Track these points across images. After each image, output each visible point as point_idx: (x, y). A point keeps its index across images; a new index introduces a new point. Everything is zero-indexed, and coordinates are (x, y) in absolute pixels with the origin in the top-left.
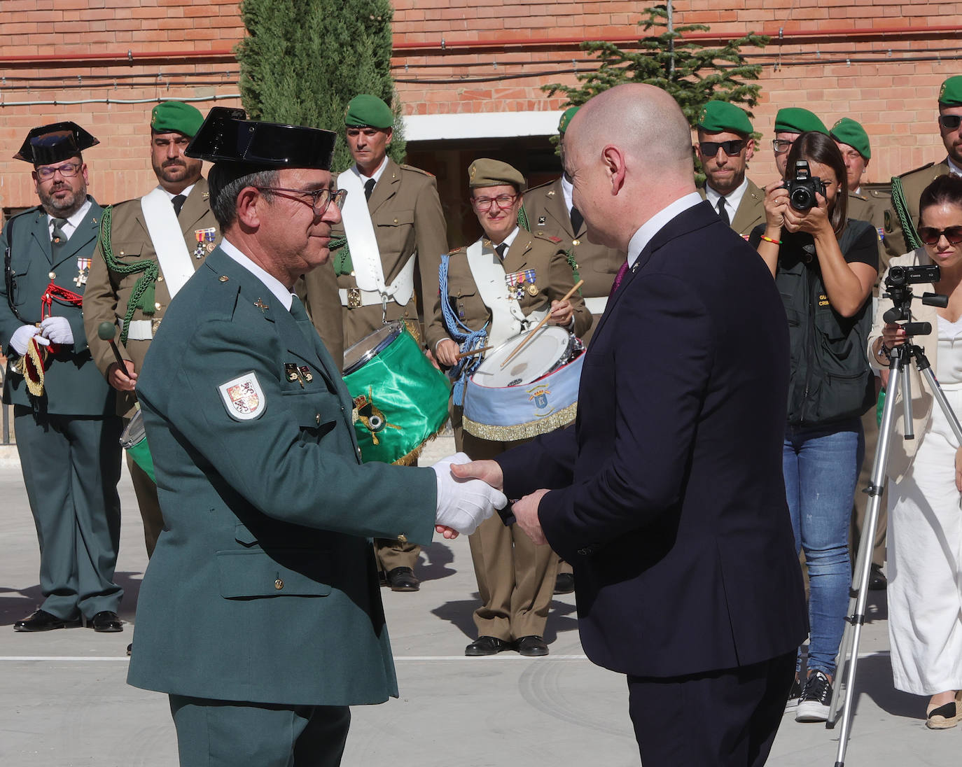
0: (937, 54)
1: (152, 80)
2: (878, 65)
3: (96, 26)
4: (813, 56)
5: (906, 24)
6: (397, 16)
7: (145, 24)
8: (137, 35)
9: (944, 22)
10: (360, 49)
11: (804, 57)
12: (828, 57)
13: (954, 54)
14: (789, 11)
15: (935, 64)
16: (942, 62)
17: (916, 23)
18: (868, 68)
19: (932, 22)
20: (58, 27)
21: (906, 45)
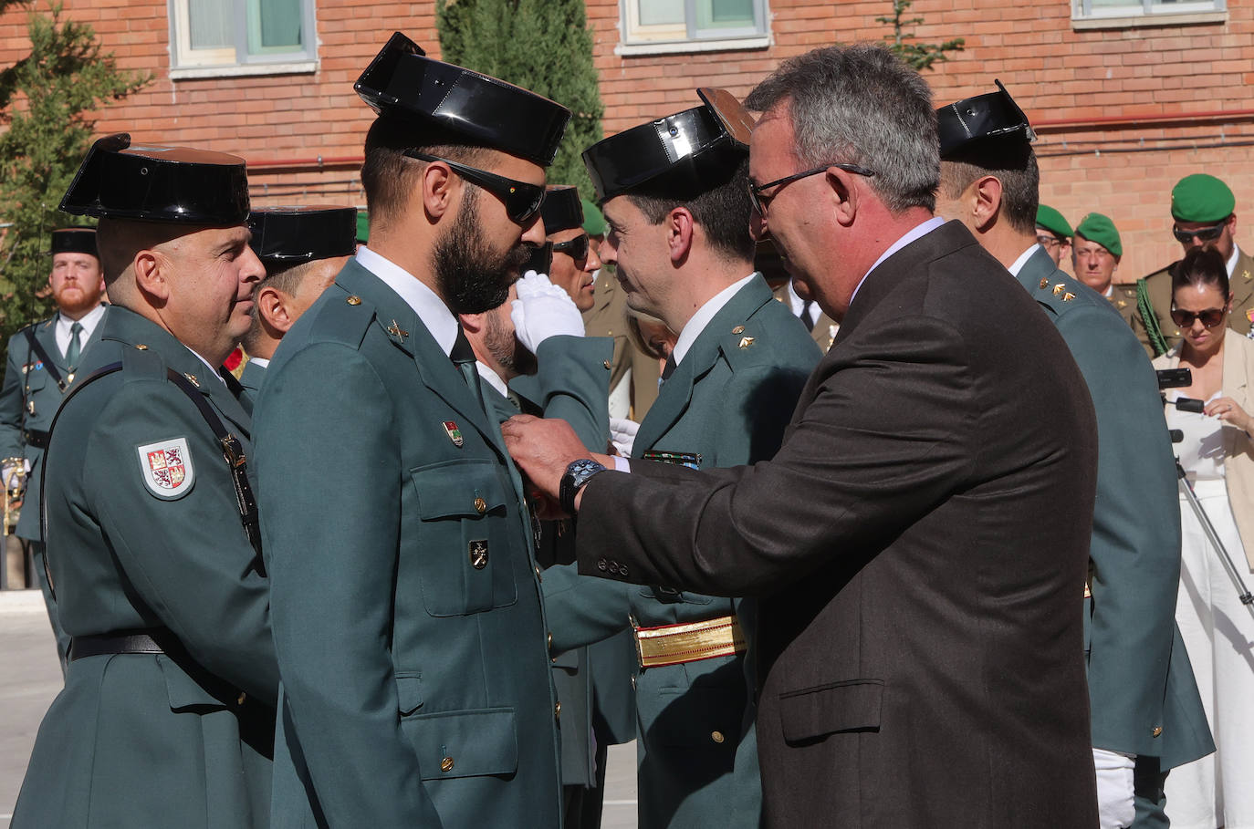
0: (1193, 143)
1: (344, 187)
2: (1129, 156)
3: (282, 130)
4: (1059, 147)
5: (1159, 110)
6: (608, 112)
7: (336, 127)
8: (328, 139)
9: (1200, 108)
10: (569, 149)
11: (1049, 148)
12: (1076, 148)
13: (1211, 142)
14: (1032, 99)
15: (1191, 153)
16: (1199, 151)
17: (1170, 109)
18: (1119, 158)
19: (1187, 108)
20: (242, 132)
21: (1160, 133)
